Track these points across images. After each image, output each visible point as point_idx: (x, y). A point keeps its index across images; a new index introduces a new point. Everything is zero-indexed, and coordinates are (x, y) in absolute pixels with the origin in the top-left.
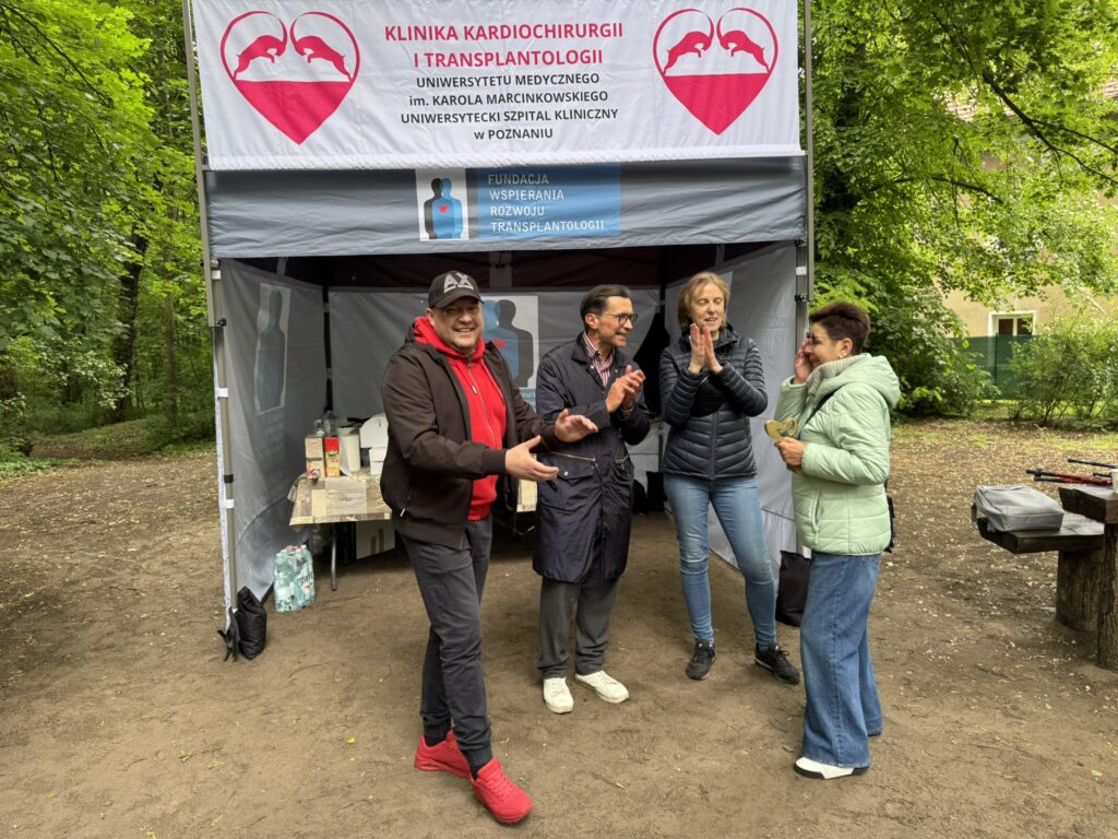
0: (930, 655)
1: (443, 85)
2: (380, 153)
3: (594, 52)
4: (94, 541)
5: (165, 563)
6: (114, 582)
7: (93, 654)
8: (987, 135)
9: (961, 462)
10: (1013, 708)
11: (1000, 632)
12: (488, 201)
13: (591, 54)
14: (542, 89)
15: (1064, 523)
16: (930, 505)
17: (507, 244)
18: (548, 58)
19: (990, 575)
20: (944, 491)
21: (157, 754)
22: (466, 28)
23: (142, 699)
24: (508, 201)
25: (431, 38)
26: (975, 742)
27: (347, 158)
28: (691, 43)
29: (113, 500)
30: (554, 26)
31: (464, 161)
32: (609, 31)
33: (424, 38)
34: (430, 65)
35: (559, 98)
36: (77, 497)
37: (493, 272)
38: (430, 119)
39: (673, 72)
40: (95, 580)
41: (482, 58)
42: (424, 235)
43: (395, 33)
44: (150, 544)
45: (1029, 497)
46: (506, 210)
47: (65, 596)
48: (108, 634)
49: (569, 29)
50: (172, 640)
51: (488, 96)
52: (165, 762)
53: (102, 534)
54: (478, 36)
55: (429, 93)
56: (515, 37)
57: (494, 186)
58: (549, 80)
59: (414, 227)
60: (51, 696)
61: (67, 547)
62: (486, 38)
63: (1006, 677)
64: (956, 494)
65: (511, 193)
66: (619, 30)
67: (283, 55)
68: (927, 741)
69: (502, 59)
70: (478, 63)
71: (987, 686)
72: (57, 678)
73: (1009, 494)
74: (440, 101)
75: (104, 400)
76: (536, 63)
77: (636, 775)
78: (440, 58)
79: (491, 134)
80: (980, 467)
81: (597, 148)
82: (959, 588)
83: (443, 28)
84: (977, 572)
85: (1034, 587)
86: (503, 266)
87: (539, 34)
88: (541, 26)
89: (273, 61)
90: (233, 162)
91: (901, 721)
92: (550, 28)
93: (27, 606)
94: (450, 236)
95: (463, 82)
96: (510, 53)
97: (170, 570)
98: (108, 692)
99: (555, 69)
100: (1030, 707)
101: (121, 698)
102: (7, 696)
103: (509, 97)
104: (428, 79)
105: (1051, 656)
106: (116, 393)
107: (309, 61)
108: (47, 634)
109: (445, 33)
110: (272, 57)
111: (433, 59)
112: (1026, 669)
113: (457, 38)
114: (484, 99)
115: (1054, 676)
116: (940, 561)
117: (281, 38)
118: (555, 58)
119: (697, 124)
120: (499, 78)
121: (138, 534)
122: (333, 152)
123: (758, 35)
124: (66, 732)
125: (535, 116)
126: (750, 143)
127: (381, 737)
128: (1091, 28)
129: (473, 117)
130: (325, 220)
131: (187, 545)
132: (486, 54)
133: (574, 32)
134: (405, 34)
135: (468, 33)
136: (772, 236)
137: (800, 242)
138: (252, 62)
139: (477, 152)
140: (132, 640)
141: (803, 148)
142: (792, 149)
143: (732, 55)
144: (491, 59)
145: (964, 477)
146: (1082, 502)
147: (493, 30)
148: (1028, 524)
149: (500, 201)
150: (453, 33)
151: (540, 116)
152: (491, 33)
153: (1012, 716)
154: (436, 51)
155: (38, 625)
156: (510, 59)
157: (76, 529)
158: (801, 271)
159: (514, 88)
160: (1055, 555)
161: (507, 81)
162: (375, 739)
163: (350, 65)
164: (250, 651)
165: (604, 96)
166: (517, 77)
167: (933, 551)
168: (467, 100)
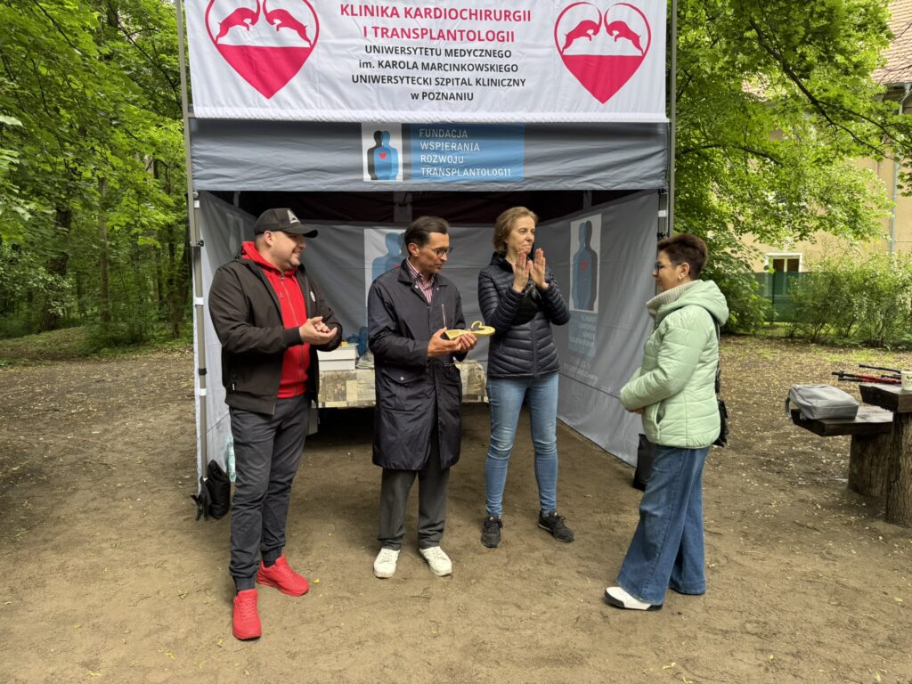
0: (758, 514)
1: (387, 52)
2: (334, 109)
3: (508, 33)
4: (62, 425)
5: (126, 443)
6: (86, 458)
7: (83, 516)
8: (783, 112)
9: (754, 369)
10: (828, 553)
11: (808, 497)
12: (420, 150)
13: (505, 35)
14: (466, 60)
15: (858, 414)
16: (737, 402)
17: (433, 185)
18: (471, 36)
19: (793, 455)
20: (745, 391)
21: (158, 593)
22: (406, 9)
23: (134, 550)
24: (435, 151)
25: (378, 15)
26: (804, 578)
27: (307, 111)
28: (584, 29)
29: (69, 392)
30: (476, 11)
31: (402, 117)
32: (520, 17)
33: (372, 14)
34: (376, 36)
35: (479, 68)
36: (38, 390)
37: (397, 209)
38: (376, 79)
39: (569, 52)
40: (70, 457)
41: (419, 32)
42: (367, 177)
43: (349, 10)
44: (110, 428)
45: (833, 393)
46: (435, 158)
47: (47, 469)
48: (92, 500)
49: (488, 13)
50: (147, 504)
51: (423, 64)
52: (167, 599)
53: (67, 420)
54: (416, 15)
55: (375, 57)
56: (445, 18)
57: (424, 138)
58: (472, 54)
59: (359, 170)
60: (56, 548)
61: (39, 430)
62: (422, 17)
63: (818, 530)
64: (755, 393)
65: (438, 144)
66: (527, 16)
67: (256, 24)
68: (768, 577)
69: (435, 35)
70: (415, 36)
71: (805, 536)
72: (57, 534)
73: (817, 391)
74: (384, 64)
75: (53, 307)
76: (462, 39)
77: (549, 605)
78: (385, 31)
79: (424, 94)
80: (769, 373)
81: (508, 110)
82: (769, 464)
83: (387, 8)
84: (783, 452)
85: (828, 464)
86: (405, 205)
87: (464, 16)
88: (466, 10)
89: (248, 29)
90: (213, 110)
91: (746, 563)
92: (473, 12)
93: (16, 477)
94: (388, 178)
95: (403, 50)
96: (441, 31)
97: (132, 449)
98: (104, 545)
99: (476, 45)
100: (840, 552)
101: (117, 550)
102: (18, 549)
103: (440, 66)
104: (375, 47)
105: (849, 515)
106: (63, 302)
107: (278, 30)
108: (38, 499)
109: (389, 12)
110: (247, 26)
111: (379, 31)
112: (833, 525)
113: (398, 16)
114: (420, 66)
115: (854, 530)
116: (753, 444)
117: (255, 10)
118: (477, 36)
119: (587, 93)
120: (432, 50)
121: (97, 420)
122: (296, 106)
123: (636, 25)
124: (77, 577)
125: (460, 81)
126: (627, 111)
127: (340, 578)
128: (866, 30)
129: (410, 80)
130: (286, 161)
131: (142, 429)
132: (422, 29)
133: (492, 16)
134: (356, 11)
135: (407, 12)
136: (641, 185)
137: (663, 191)
138: (230, 29)
139: (411, 110)
140: (114, 504)
141: (669, 115)
142: (659, 116)
143: (616, 40)
144: (426, 33)
145: (758, 381)
146: (878, 396)
147: (428, 11)
148: (832, 413)
149: (428, 151)
150: (395, 13)
151: (464, 82)
152: (426, 14)
153: (829, 559)
154: (381, 26)
155: (29, 493)
156: (441, 35)
157: (44, 415)
158: (663, 214)
159: (443, 59)
160: (849, 438)
161: (438, 53)
162: (336, 580)
163: (311, 33)
164: (218, 512)
165: (515, 68)
166: (446, 50)
167: (747, 437)
168: (406, 65)
